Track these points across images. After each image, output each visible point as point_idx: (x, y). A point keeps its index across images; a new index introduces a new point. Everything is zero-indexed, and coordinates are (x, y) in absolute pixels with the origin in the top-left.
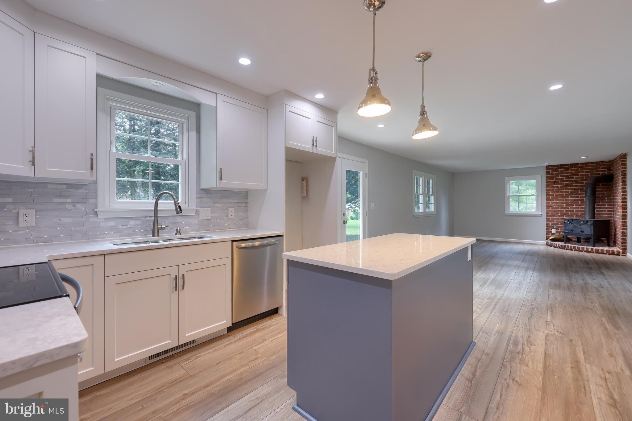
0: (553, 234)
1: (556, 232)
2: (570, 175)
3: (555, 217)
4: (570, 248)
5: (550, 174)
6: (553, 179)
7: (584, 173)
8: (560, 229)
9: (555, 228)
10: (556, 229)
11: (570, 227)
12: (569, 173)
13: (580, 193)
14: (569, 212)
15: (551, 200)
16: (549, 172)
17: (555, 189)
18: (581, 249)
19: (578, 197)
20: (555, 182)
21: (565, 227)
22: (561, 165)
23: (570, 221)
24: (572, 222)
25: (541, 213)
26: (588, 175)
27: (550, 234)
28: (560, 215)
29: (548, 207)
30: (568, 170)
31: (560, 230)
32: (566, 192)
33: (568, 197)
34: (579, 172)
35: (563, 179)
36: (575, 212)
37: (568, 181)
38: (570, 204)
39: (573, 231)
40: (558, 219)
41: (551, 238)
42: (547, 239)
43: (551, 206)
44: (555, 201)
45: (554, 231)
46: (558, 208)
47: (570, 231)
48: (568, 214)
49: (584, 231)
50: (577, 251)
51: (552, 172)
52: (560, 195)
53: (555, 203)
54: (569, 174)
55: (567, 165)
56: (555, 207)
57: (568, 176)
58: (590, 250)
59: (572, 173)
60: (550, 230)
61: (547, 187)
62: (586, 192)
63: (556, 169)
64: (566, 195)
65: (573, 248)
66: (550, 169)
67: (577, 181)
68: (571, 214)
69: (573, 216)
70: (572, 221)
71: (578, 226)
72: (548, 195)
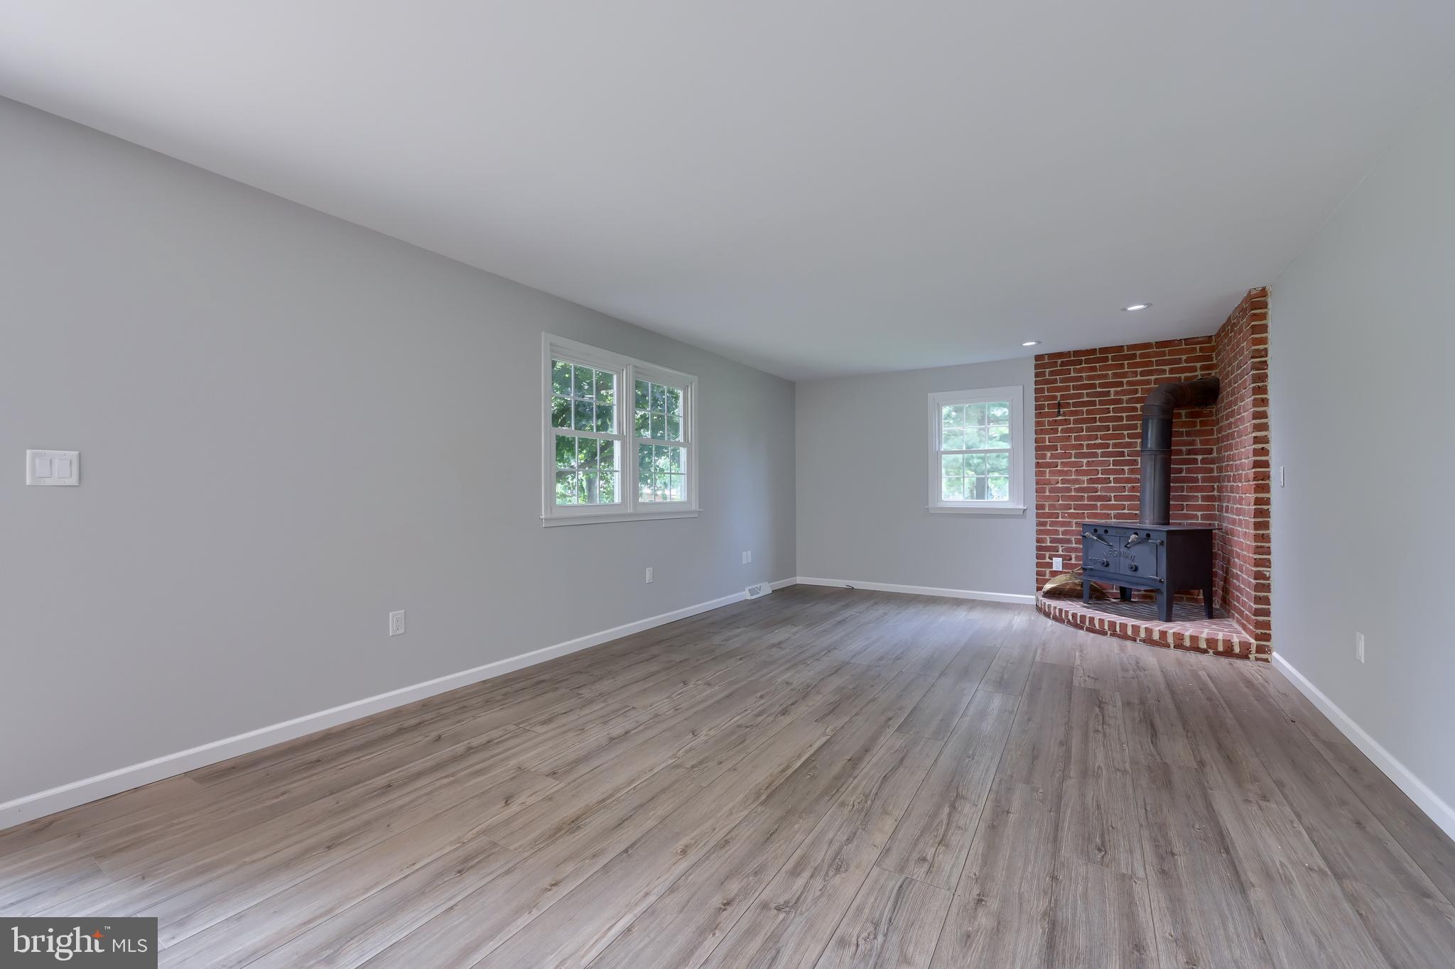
0: (1054, 574)
1: (1064, 566)
2: (1101, 385)
3: (1060, 519)
5: (1047, 382)
6: (1055, 398)
7: (1139, 378)
8: (1073, 555)
9: (1060, 553)
10: (1064, 558)
11: (1101, 552)
12: (1099, 377)
13: (1127, 440)
14: (1099, 503)
15: (1049, 465)
16: (1043, 374)
17: (1060, 428)
18: (1130, 632)
19: (1122, 454)
20: (1059, 406)
21: (1086, 550)
22: (1077, 353)
23: (1101, 531)
24: (1105, 537)
25: (1021, 507)
26: (1148, 382)
27: (1048, 571)
28: (1072, 511)
29: (1041, 484)
30: (1094, 369)
31: (1073, 561)
32: (1089, 438)
33: (1095, 455)
34: (1125, 375)
35: (1081, 395)
36: (1113, 502)
37: (1093, 403)
38: (1100, 476)
39: (1107, 565)
40: (1069, 524)
41: (1048, 586)
42: (1039, 589)
43: (1048, 482)
44: (1059, 468)
45: (1057, 563)
46: (1069, 490)
47: (1099, 567)
48: (1095, 507)
49: (1139, 568)
50: (1119, 636)
51: (1051, 373)
52: (1074, 447)
53: (1061, 473)
54: (1097, 382)
55: (1093, 351)
56: (1059, 485)
57: (1093, 386)
58: (1156, 636)
59: (1106, 376)
60: (1048, 560)
61: (1038, 424)
62: (1143, 436)
63: (1063, 364)
64: (1089, 446)
65: (1106, 627)
66: (1044, 366)
67: (1120, 401)
68: (1103, 507)
69: (1108, 516)
70: (1106, 532)
71: (1123, 549)
72: (1040, 448)
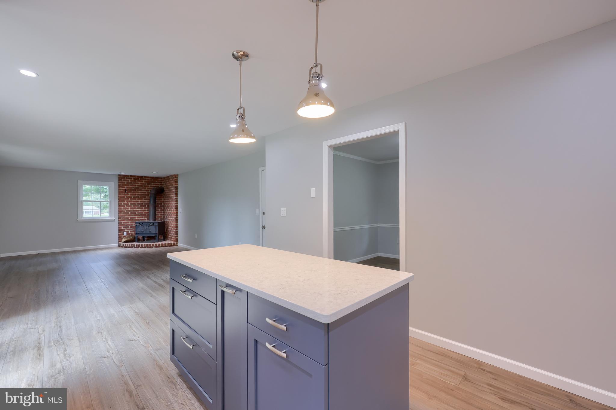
0: (124, 236)
1: (127, 234)
2: (137, 186)
3: (126, 221)
4: (143, 246)
5: (122, 183)
6: (125, 187)
7: (146, 185)
8: (130, 231)
9: (126, 230)
10: (127, 232)
11: (141, 228)
12: (137, 183)
13: (143, 200)
14: (136, 217)
15: (123, 206)
16: (121, 180)
17: (126, 196)
19: (142, 204)
20: (126, 190)
21: (136, 229)
22: (131, 176)
23: (141, 223)
25: (113, 218)
26: (148, 186)
27: (122, 236)
28: (129, 219)
29: (120, 212)
30: (135, 181)
31: (130, 232)
32: (134, 199)
33: (136, 204)
34: (143, 184)
35: (132, 188)
36: (140, 216)
37: (135, 190)
38: (137, 209)
39: (143, 232)
40: (128, 222)
41: (124, 240)
42: (119, 242)
43: (122, 211)
44: (126, 207)
45: (125, 234)
46: (128, 213)
47: (140, 232)
48: (135, 218)
49: (151, 231)
51: (123, 180)
52: (130, 201)
53: (126, 208)
54: (136, 185)
55: (135, 176)
56: (126, 212)
57: (135, 186)
59: (138, 183)
60: (122, 233)
61: (119, 194)
62: (150, 200)
63: (127, 178)
64: (134, 201)
66: (121, 178)
67: (142, 190)
68: (137, 217)
69: (139, 220)
71: (147, 227)
72: (120, 201)
